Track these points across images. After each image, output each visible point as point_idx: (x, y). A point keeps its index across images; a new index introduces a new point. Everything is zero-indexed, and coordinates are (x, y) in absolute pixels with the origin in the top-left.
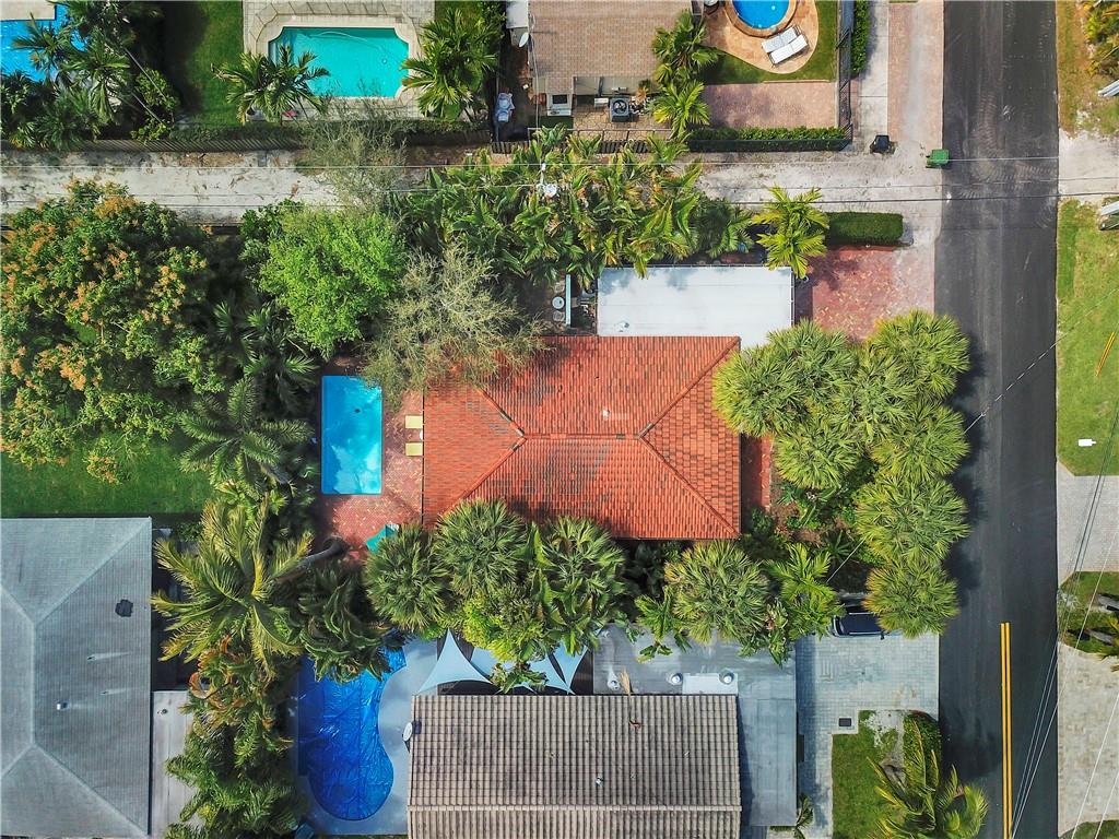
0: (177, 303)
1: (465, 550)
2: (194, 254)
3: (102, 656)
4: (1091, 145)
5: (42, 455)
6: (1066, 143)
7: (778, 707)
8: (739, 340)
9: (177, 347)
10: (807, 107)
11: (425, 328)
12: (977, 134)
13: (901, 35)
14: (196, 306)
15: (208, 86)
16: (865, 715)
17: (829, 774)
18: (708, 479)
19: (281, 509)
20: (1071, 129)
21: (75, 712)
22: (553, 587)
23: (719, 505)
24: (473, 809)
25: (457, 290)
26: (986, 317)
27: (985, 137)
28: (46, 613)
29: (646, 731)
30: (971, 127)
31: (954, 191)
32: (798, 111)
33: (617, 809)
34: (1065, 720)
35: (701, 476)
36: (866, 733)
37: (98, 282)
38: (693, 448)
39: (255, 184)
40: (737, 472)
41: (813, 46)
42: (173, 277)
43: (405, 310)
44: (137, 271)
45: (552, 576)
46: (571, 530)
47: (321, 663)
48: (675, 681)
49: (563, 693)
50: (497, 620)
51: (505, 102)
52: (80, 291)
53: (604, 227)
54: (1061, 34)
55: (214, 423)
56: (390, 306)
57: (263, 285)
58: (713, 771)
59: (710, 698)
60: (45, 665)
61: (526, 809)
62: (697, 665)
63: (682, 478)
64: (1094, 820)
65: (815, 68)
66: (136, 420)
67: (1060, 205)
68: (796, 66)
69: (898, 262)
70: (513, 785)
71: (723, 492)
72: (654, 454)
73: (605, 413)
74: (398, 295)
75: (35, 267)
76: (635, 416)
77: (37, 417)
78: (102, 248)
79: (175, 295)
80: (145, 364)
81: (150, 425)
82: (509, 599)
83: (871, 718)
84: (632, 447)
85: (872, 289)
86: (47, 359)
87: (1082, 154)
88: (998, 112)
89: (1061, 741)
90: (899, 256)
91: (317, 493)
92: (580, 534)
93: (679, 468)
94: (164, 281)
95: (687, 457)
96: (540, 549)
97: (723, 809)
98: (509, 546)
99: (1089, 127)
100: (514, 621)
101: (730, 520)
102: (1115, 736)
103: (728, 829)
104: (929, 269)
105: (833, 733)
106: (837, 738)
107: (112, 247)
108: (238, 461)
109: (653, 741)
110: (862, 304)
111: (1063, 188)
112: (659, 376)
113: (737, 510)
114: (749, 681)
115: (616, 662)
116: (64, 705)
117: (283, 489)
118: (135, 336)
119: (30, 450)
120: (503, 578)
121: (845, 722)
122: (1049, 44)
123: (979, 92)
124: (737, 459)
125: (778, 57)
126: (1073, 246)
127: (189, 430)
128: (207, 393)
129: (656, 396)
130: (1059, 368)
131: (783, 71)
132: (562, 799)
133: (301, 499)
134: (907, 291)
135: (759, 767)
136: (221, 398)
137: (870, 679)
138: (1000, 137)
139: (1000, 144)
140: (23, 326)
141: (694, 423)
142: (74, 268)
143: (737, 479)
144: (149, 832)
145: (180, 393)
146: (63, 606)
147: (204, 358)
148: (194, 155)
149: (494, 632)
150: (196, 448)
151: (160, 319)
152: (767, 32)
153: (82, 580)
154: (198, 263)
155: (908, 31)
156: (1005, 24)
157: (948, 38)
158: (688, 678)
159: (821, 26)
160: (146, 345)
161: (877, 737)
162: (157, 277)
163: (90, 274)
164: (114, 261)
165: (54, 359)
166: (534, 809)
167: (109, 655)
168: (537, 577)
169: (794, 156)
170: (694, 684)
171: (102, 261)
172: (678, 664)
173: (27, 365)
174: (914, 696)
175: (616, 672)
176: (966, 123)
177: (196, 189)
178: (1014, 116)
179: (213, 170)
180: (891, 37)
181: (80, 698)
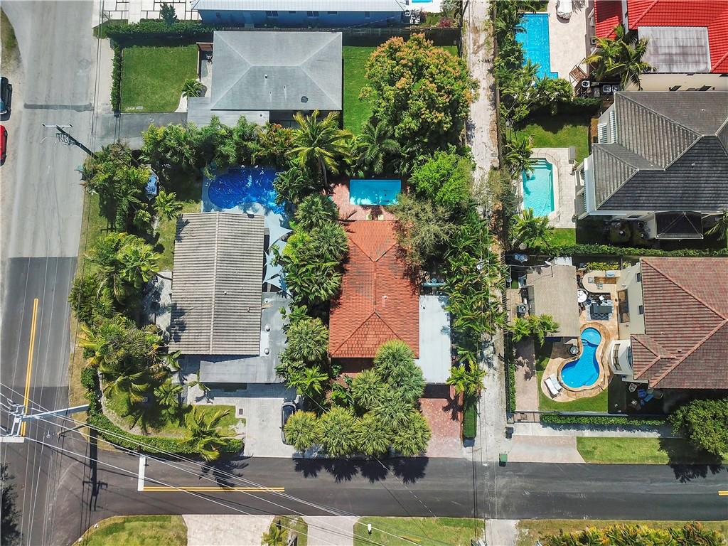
0: (429, 120)
1: (329, 233)
2: (449, 126)
3: (285, 92)
4: (512, 536)
5: (370, 70)
6: (513, 523)
7: (252, 374)
8: (418, 358)
9: (413, 119)
10: (526, 396)
11: (420, 215)
12: (516, 479)
13: (561, 442)
14: (429, 127)
15: (526, 134)
16: (244, 421)
17: (218, 404)
18: (356, 342)
19: (345, 161)
20: (520, 526)
21: (263, 81)
22: (313, 269)
23: (344, 348)
24: (216, 239)
25: (436, 227)
26: (429, 483)
27: (515, 483)
28: (304, 70)
29: (245, 314)
30: (520, 476)
31: (489, 467)
32: (524, 392)
33: (213, 300)
34: (237, 518)
35: (357, 339)
36: (235, 422)
37: (437, 92)
38: (370, 336)
39: (484, 152)
40: (359, 356)
41: (555, 399)
42: (440, 118)
43: (428, 208)
44: (441, 105)
45: (318, 269)
46: (336, 279)
47: (284, 175)
48: (267, 327)
49: (263, 279)
50: (300, 245)
51: (524, 259)
52: (434, 85)
53: (465, 292)
54: (565, 522)
55: (382, 133)
56: (430, 201)
57: (436, 152)
58: (227, 343)
59: (258, 343)
60: (283, 70)
61: (215, 261)
62: (273, 338)
63: (357, 331)
64: (188, 534)
65: (544, 401)
66: (384, 104)
67: (483, 520)
68: (545, 391)
69: (455, 440)
70: (226, 256)
71: (350, 349)
72: (367, 318)
73: (385, 297)
74: (433, 205)
75: (442, 69)
76: (384, 310)
77: (384, 68)
78: (449, 93)
79: (432, 119)
80: (405, 107)
81: (382, 109)
82: (309, 250)
83: (243, 424)
84: (371, 308)
85: (443, 427)
86: (408, 73)
87: (508, 531)
88: (525, 489)
89: (227, 516)
90: (458, 441)
91: (351, 177)
92: (333, 282)
93: (361, 329)
94: (438, 114)
95: (366, 333)
96: (329, 264)
97: (211, 346)
98: (330, 251)
99: (521, 535)
100: (300, 252)
101: (337, 352)
102: (228, 544)
103: (202, 349)
104: (452, 455)
105: (236, 406)
106: (234, 407)
107: (451, 96)
108: (366, 144)
109: (241, 317)
110: (435, 423)
111: (490, 522)
112: (402, 321)
113: (342, 356)
114: (265, 361)
115: (276, 302)
116: (266, 77)
117: (354, 162)
118: (417, 104)
119: (372, 65)
120: (317, 248)
121: (241, 411)
122: (560, 516)
123: (536, 480)
124: (364, 356)
125: (548, 382)
126: (464, 526)
127: (380, 124)
128: (394, 131)
129: (393, 320)
130: (405, 518)
131: (542, 385)
132: (218, 276)
133: (349, 171)
134: (442, 444)
135: (226, 365)
136: (392, 137)
137: (260, 424)
138: (514, 490)
139: (511, 490)
140: (420, 64)
141: (381, 336)
142: (442, 83)
143: (356, 356)
144: (212, 110)
145: (395, 120)
146: (307, 76)
147: (409, 129)
148: (496, 127)
149: (295, 245)
150: (371, 127)
151: (423, 114)
152: (560, 378)
153: (317, 83)
154: (446, 127)
155: (564, 445)
156: (568, 493)
157: (561, 466)
158: (268, 333)
159: (564, 403)
160: (413, 108)
161: (233, 427)
162: (440, 112)
163: (440, 89)
164: (445, 97)
165: (408, 76)
166: (215, 264)
167: (285, 94)
168: (317, 262)
169: (504, 390)
170: (265, 336)
171: (445, 92)
172: (274, 329)
173: (404, 66)
174: (252, 445)
175: (271, 302)
176: (521, 474)
177: (481, 128)
178: (525, 497)
179: (489, 135)
180: (560, 437)
181: (269, 83)
